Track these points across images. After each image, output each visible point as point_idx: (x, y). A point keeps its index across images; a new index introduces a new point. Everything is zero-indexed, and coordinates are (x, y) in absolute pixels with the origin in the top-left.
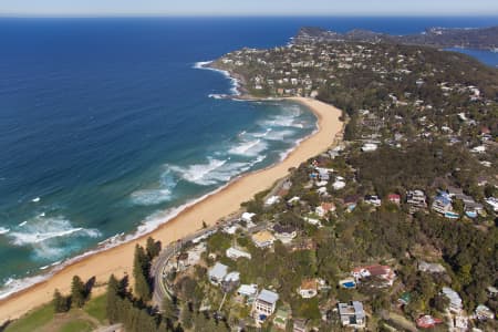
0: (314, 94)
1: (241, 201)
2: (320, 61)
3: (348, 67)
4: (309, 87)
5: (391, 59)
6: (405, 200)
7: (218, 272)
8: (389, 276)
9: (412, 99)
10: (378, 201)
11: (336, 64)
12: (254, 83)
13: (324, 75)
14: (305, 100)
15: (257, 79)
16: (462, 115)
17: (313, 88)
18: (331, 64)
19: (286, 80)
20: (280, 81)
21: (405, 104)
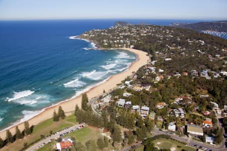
0: (132, 46)
1: (116, 84)
2: (132, 33)
3: (145, 35)
4: (129, 44)
5: (164, 32)
6: (189, 74)
7: (121, 102)
9: (176, 46)
10: (180, 75)
11: (139, 34)
12: (103, 42)
13: (135, 38)
14: (128, 49)
15: (105, 41)
16: (199, 51)
17: (131, 44)
18: (137, 34)
19: (118, 41)
20: (116, 41)
21: (173, 48)
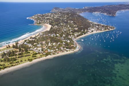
0: (49, 23)
8: (44, 42)
9: (64, 23)
15: (38, 21)
17: (49, 22)
18: (53, 17)
20: (43, 21)
